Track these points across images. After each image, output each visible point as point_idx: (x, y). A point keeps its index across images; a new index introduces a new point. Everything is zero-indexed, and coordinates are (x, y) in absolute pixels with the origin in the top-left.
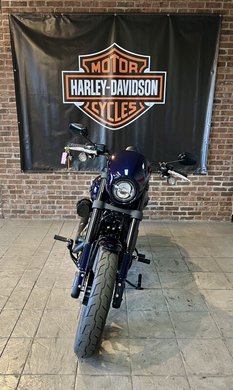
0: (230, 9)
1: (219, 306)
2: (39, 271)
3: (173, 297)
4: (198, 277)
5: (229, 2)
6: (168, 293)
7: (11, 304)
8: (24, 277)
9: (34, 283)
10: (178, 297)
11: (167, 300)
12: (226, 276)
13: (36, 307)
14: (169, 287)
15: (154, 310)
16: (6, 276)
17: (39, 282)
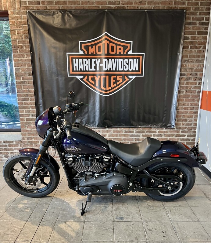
0: (192, 6)
1: (188, 236)
2: (47, 206)
3: (151, 229)
4: (170, 211)
5: (191, 1)
6: (147, 225)
7: (22, 235)
8: (35, 211)
9: (42, 217)
10: (155, 228)
11: (146, 232)
12: (192, 210)
13: (42, 239)
14: (147, 220)
15: (136, 241)
16: (22, 211)
17: (46, 216)
